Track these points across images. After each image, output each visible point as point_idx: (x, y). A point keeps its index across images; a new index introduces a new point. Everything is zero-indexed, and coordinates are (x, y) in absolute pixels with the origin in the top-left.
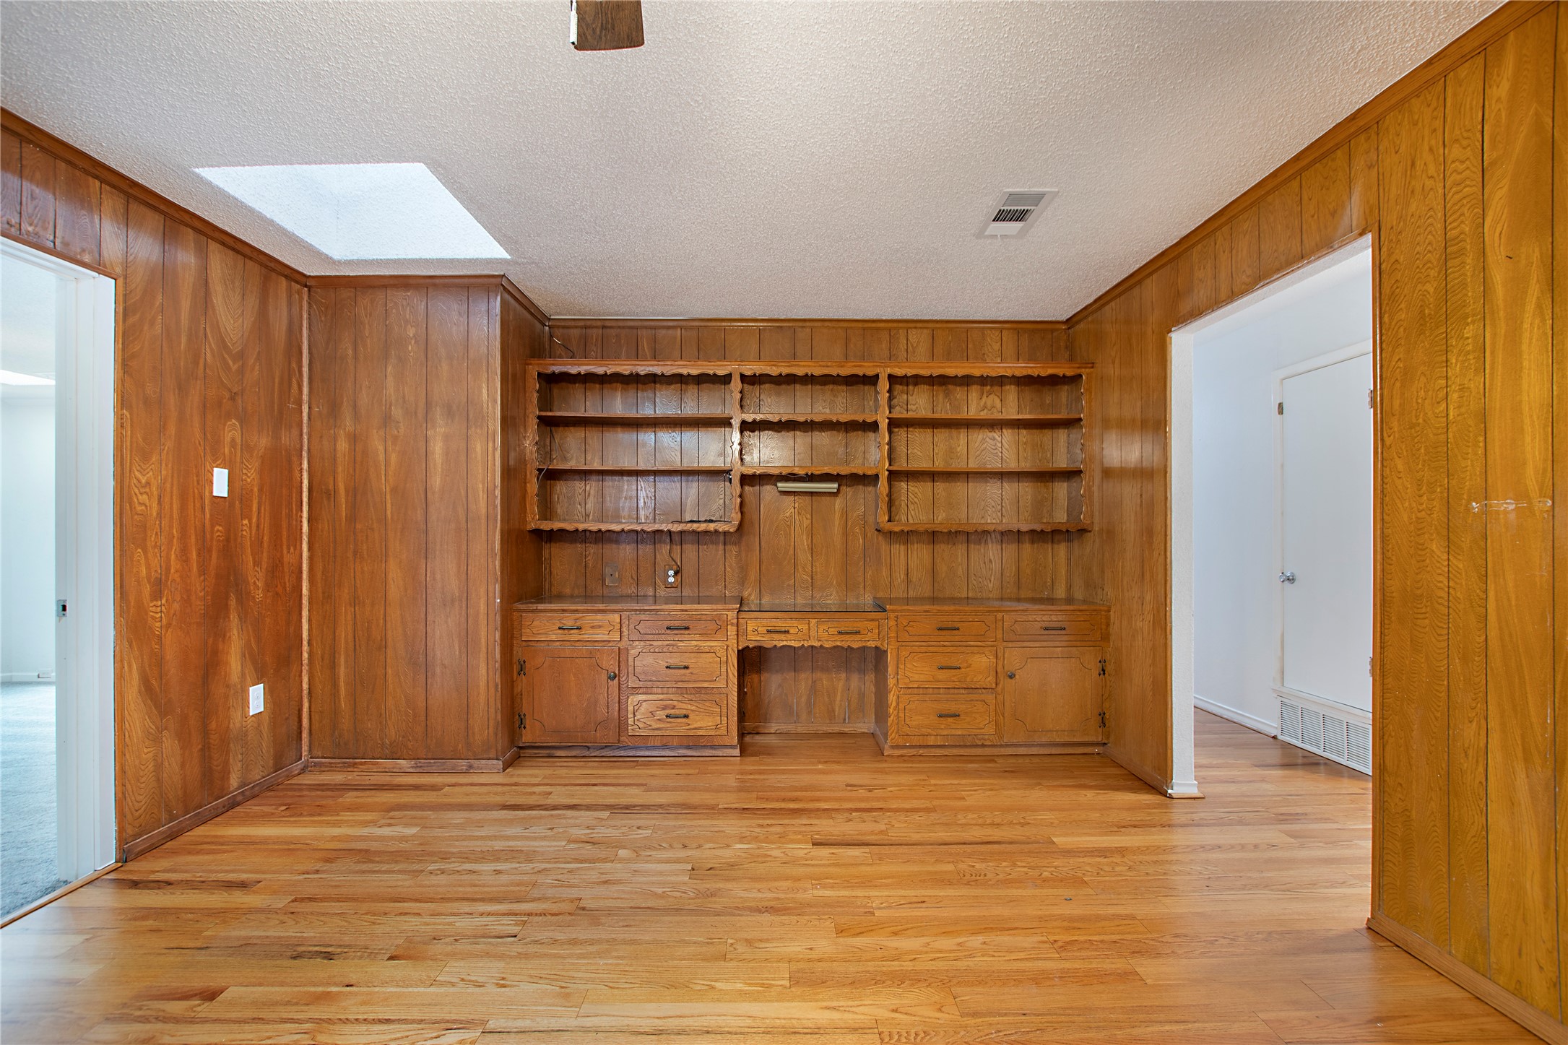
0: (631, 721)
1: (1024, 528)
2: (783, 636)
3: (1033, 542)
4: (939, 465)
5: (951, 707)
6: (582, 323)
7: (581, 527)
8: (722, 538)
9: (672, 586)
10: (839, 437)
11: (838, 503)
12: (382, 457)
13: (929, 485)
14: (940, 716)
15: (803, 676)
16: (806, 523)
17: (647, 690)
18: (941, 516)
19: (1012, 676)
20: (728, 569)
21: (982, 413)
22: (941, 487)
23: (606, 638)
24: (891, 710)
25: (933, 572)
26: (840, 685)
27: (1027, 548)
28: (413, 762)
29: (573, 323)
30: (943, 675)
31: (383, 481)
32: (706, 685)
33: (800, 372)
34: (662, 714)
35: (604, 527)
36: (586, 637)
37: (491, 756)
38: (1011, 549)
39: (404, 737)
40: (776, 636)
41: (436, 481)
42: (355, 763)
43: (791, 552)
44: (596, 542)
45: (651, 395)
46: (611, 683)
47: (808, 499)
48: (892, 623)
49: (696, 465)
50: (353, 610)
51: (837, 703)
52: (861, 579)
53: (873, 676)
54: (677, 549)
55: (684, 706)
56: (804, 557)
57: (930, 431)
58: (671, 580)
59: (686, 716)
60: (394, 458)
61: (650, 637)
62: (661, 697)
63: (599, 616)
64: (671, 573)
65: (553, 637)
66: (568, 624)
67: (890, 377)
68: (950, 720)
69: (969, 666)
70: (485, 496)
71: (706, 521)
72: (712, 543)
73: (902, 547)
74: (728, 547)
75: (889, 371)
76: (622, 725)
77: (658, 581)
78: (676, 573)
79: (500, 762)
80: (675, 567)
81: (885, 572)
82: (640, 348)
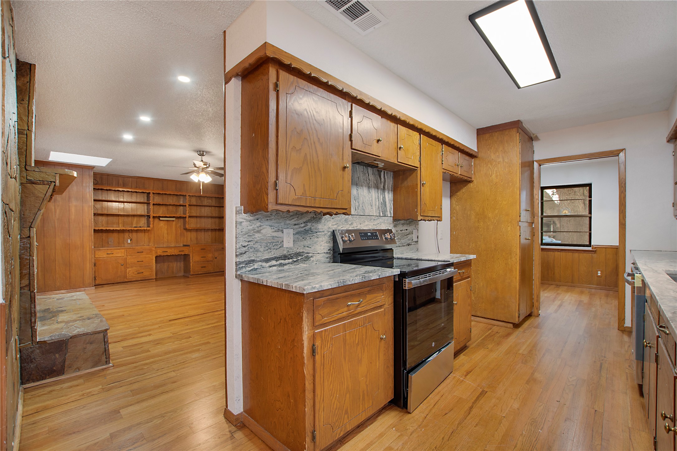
0: (127, 275)
1: (218, 228)
2: (166, 253)
3: (218, 231)
4: (198, 215)
5: (204, 265)
6: (101, 174)
7: (100, 228)
8: (143, 231)
9: (129, 243)
10: (175, 207)
11: (174, 223)
12: (54, 210)
13: (196, 219)
14: (202, 267)
15: (166, 264)
16: (166, 227)
17: (132, 267)
18: (198, 226)
19: (216, 258)
20: (145, 239)
21: (208, 203)
22: (198, 219)
23: (120, 256)
24: (191, 267)
25: (197, 238)
26: (175, 265)
27: (217, 233)
28: (66, 291)
29: (99, 174)
30: (202, 259)
31: (54, 217)
32: (147, 265)
33: (168, 193)
34: (136, 273)
35: (108, 229)
36: (114, 256)
37: (91, 286)
38: (214, 233)
39: (62, 284)
40: (165, 253)
41: (73, 217)
42: (45, 293)
43: (162, 234)
44: (106, 233)
45: (123, 194)
46: (122, 266)
47: (167, 222)
48: (191, 248)
49: (136, 213)
50: (43, 251)
51: (174, 269)
52: (180, 240)
53: (183, 263)
54: (131, 234)
55: (142, 270)
56: (165, 235)
57: (196, 207)
58: (129, 242)
59: (143, 273)
60: (58, 211)
61: (132, 255)
62: (136, 269)
63: (118, 250)
64: (129, 240)
65: (105, 256)
66: (109, 253)
67: (189, 196)
68: (204, 268)
69: (208, 256)
70: (89, 221)
71: (139, 227)
72: (141, 232)
73: (190, 233)
74: (145, 233)
75: (189, 194)
76: (125, 277)
77: (125, 242)
78: (131, 240)
79: (94, 287)
80: (130, 239)
81: (186, 239)
82: (119, 182)
